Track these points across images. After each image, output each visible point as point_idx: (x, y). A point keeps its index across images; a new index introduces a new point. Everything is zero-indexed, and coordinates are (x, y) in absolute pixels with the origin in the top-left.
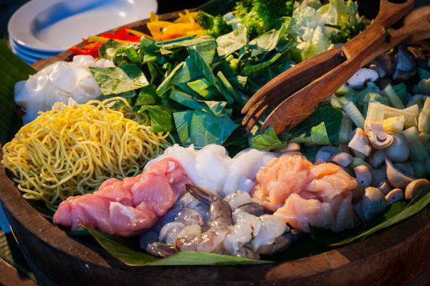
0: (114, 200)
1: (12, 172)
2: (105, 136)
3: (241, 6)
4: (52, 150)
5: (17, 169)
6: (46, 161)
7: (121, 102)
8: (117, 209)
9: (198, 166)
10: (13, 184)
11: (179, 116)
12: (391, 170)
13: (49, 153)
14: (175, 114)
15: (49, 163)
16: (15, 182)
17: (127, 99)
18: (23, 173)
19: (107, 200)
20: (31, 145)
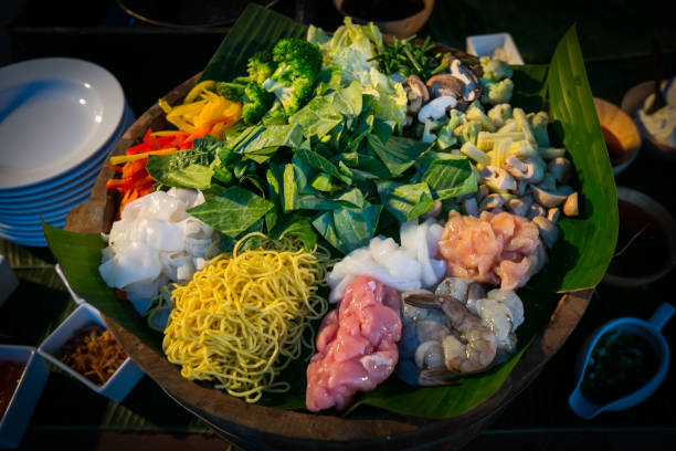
0: (361, 356)
1: (206, 381)
2: (276, 287)
3: (257, 62)
4: (235, 333)
5: (207, 375)
6: (236, 346)
7: (257, 237)
8: (372, 363)
9: (392, 272)
10: (219, 393)
11: (319, 223)
13: (233, 337)
14: (315, 223)
15: (240, 347)
16: (220, 390)
17: (259, 230)
18: (219, 376)
19: (355, 360)
20: (209, 341)
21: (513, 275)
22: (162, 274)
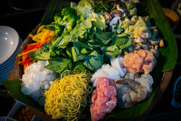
0: (106, 103)
6: (67, 106)
8: (109, 104)
9: (110, 75)
11: (85, 63)
12: (152, 42)
13: (66, 104)
14: (84, 64)
15: (68, 106)
17: (67, 69)
19: (104, 104)
20: (59, 106)
21: (147, 69)
22: (40, 88)
